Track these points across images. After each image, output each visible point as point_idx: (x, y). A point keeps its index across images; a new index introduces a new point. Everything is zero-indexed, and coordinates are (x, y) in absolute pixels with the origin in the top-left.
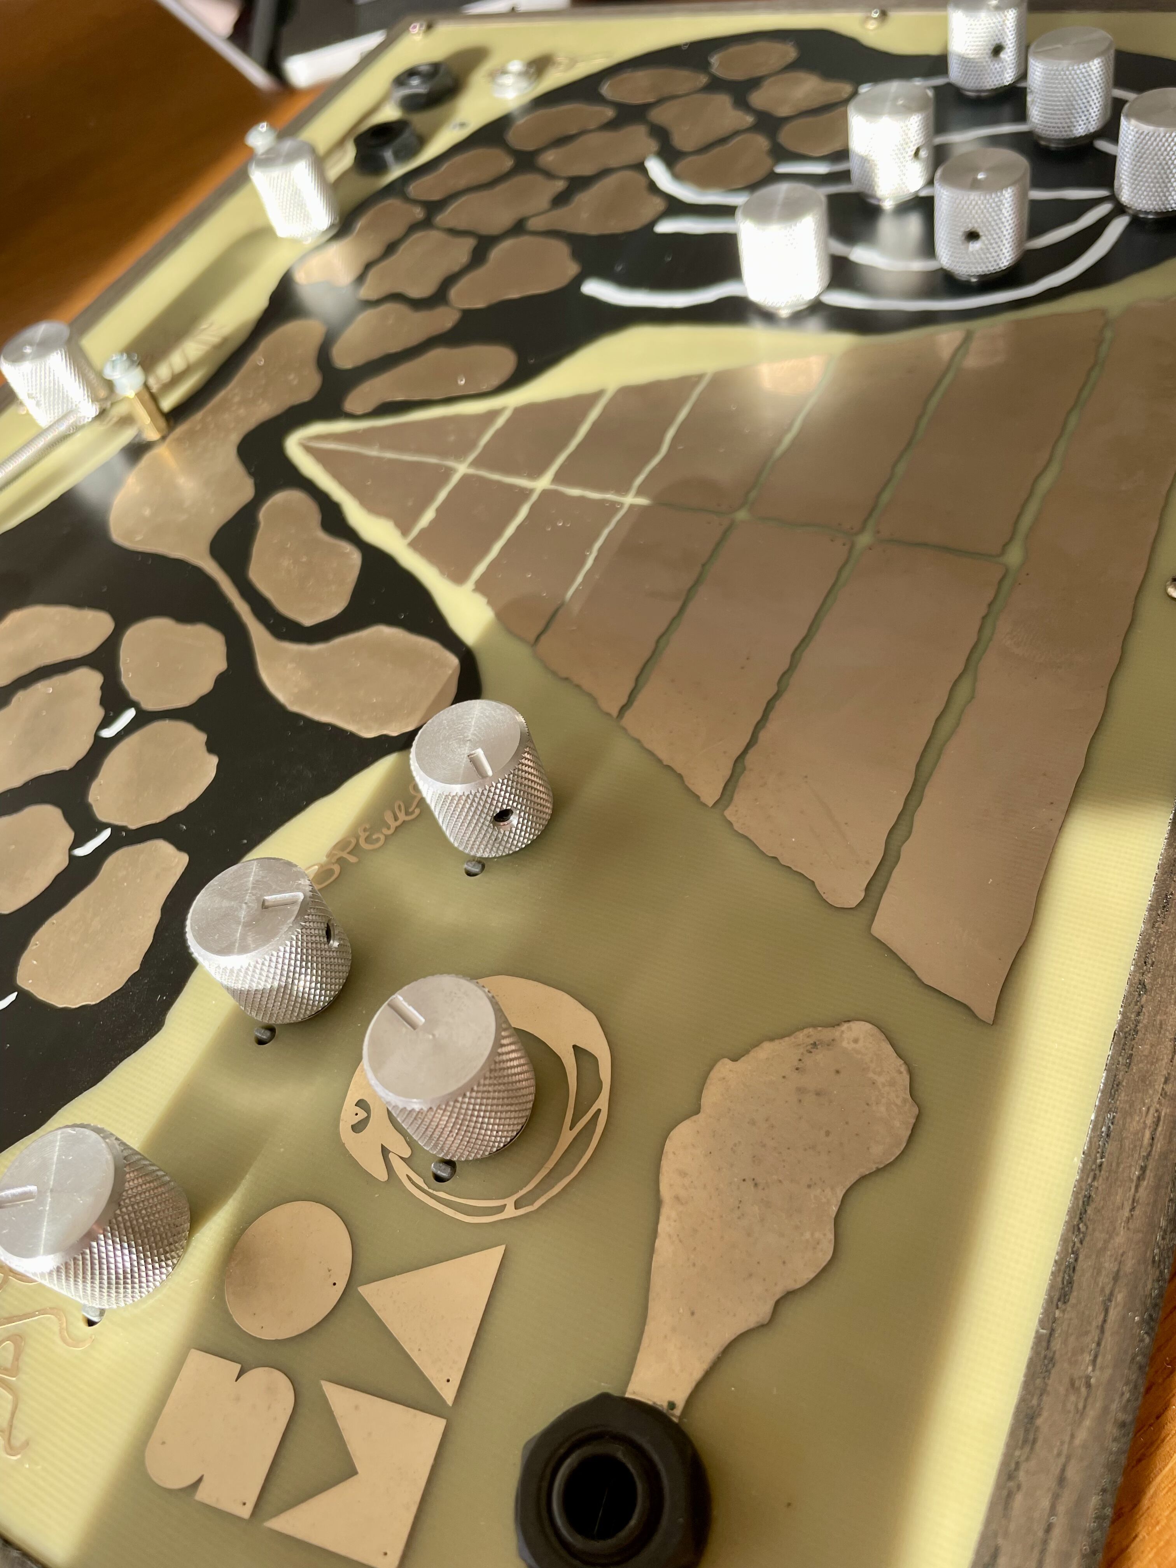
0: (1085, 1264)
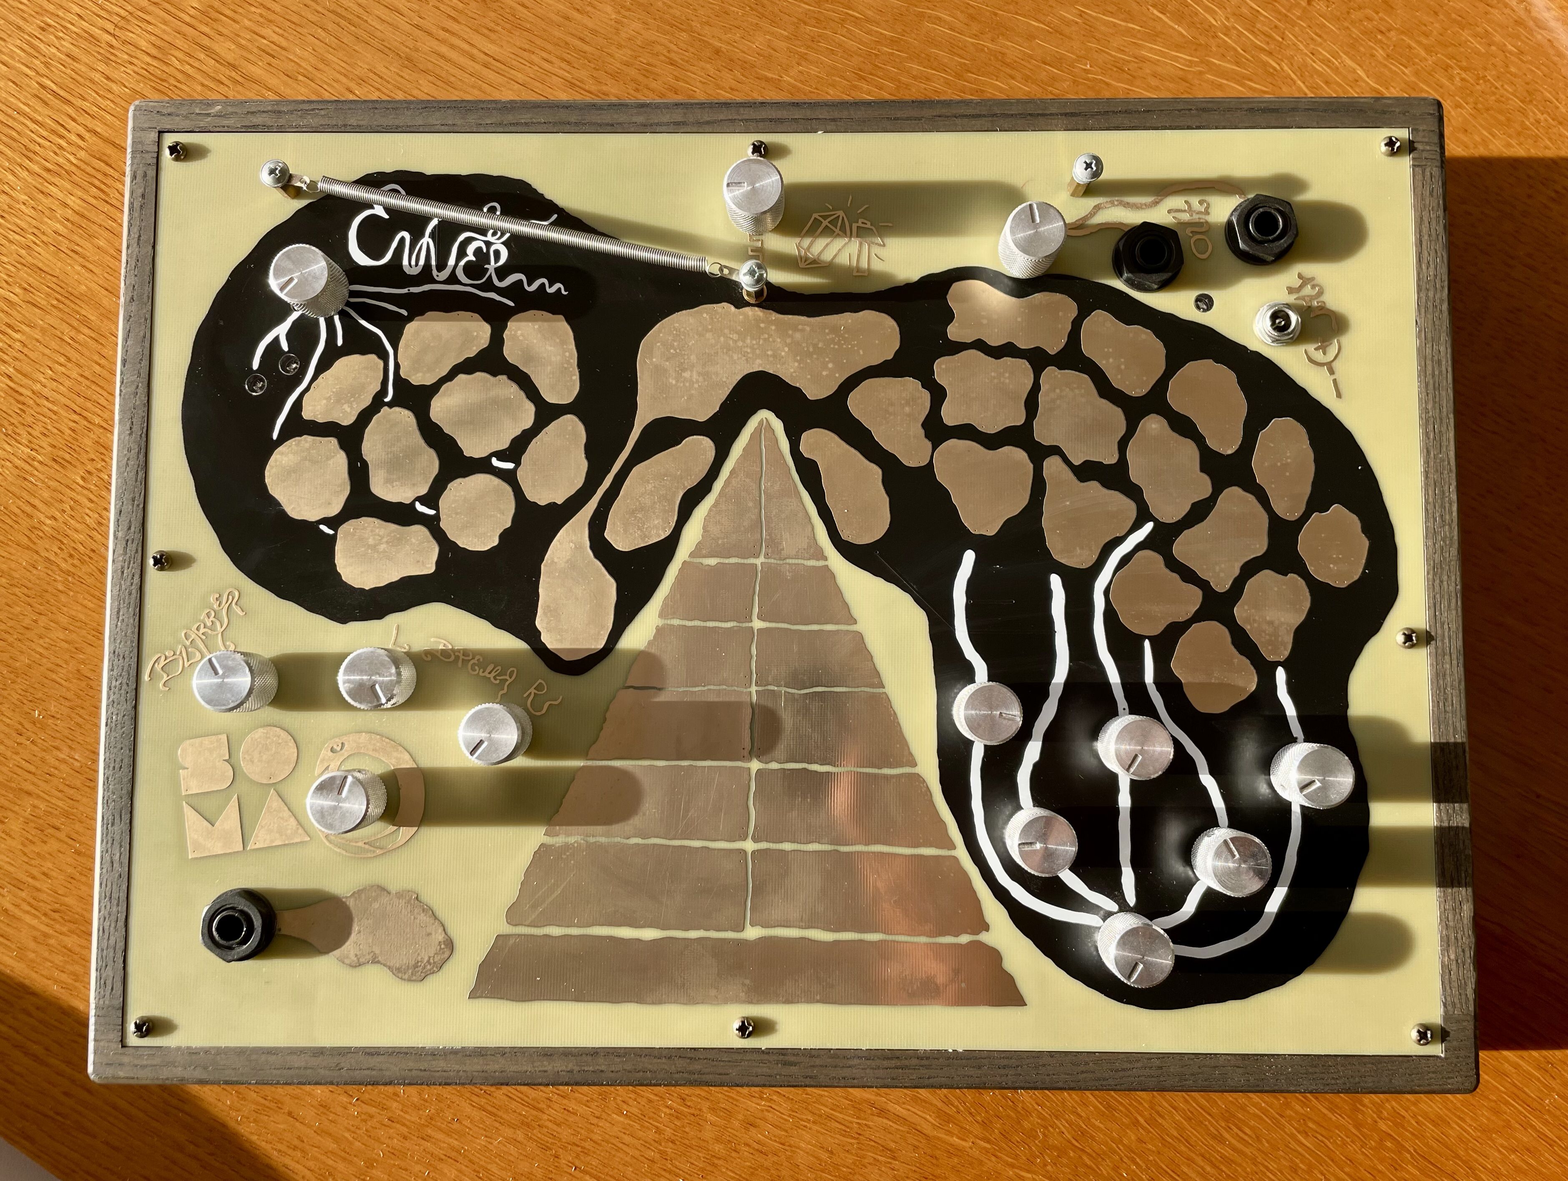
0: (381, 1058)
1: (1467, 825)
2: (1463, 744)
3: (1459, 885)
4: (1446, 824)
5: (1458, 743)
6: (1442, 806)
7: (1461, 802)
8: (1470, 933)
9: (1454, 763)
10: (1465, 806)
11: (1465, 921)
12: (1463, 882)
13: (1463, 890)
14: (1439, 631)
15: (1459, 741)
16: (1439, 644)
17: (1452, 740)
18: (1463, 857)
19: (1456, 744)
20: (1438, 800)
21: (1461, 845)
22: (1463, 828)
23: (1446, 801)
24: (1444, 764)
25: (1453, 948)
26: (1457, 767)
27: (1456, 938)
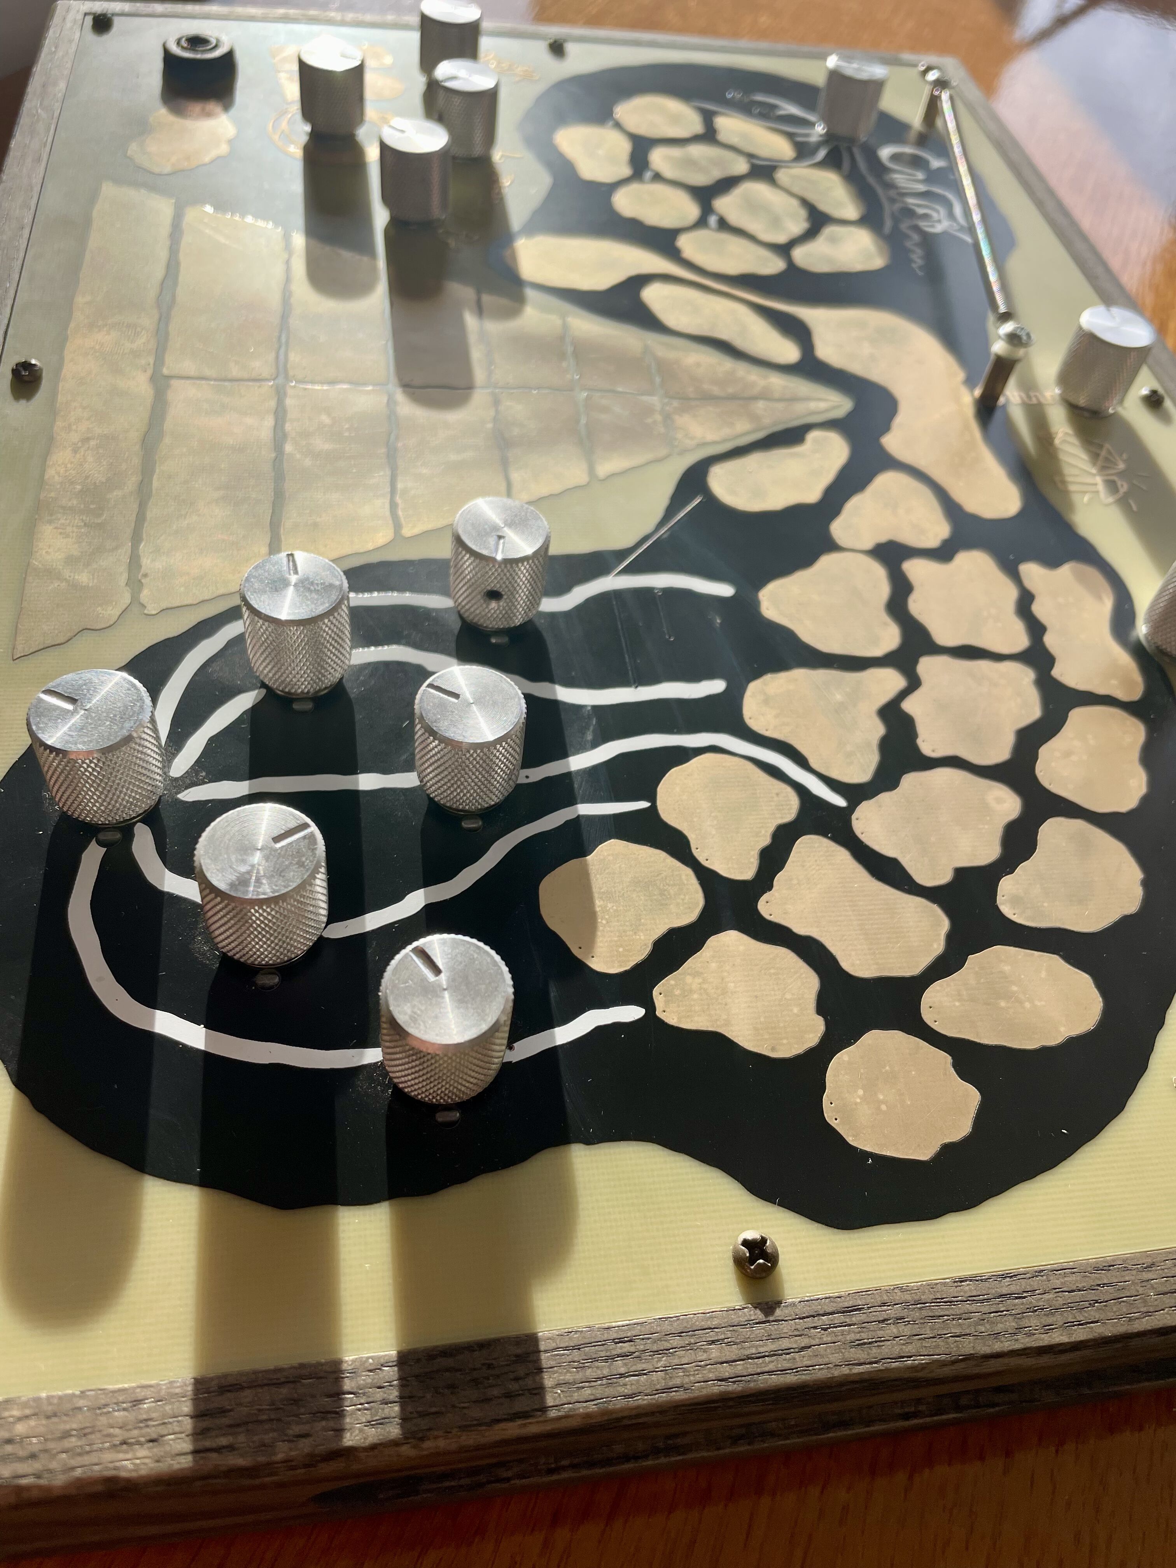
1: (350, 1439)
2: (544, 1409)
3: (198, 1434)
4: (347, 1385)
5: (543, 1399)
6: (391, 1373)
7: (405, 1419)
8: (78, 1473)
9: (496, 1392)
10: (394, 1431)
11: (108, 1456)
12: (208, 1444)
13: (186, 1445)
14: (785, 1327)
15: (550, 1401)
16: (759, 1330)
17: (549, 1380)
18: (267, 1438)
19: (539, 1391)
20: (404, 1360)
21: (296, 1429)
22: (339, 1431)
23: (404, 1381)
24: (490, 1366)
25: (42, 1429)
26: (487, 1400)
27: (66, 1435)
